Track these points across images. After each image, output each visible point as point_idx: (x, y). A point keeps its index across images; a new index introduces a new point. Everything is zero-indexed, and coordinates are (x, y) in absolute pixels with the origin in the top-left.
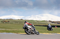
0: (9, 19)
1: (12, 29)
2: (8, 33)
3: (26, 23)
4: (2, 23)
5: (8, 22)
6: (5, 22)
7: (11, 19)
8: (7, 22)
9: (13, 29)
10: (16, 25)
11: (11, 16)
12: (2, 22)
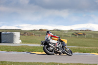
0: (85, 30)
1: (89, 46)
2: (82, 53)
3: (48, 35)
4: (73, 36)
5: (83, 36)
6: (79, 35)
7: (88, 30)
8: (81, 35)
9: (92, 46)
10: (95, 40)
11: (87, 24)
12: (73, 34)
